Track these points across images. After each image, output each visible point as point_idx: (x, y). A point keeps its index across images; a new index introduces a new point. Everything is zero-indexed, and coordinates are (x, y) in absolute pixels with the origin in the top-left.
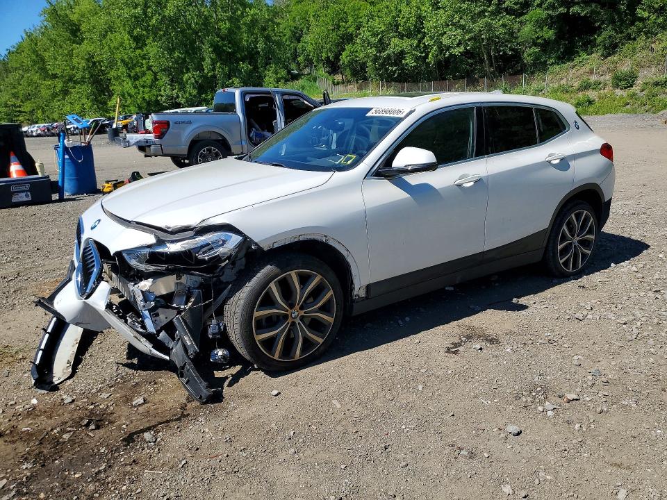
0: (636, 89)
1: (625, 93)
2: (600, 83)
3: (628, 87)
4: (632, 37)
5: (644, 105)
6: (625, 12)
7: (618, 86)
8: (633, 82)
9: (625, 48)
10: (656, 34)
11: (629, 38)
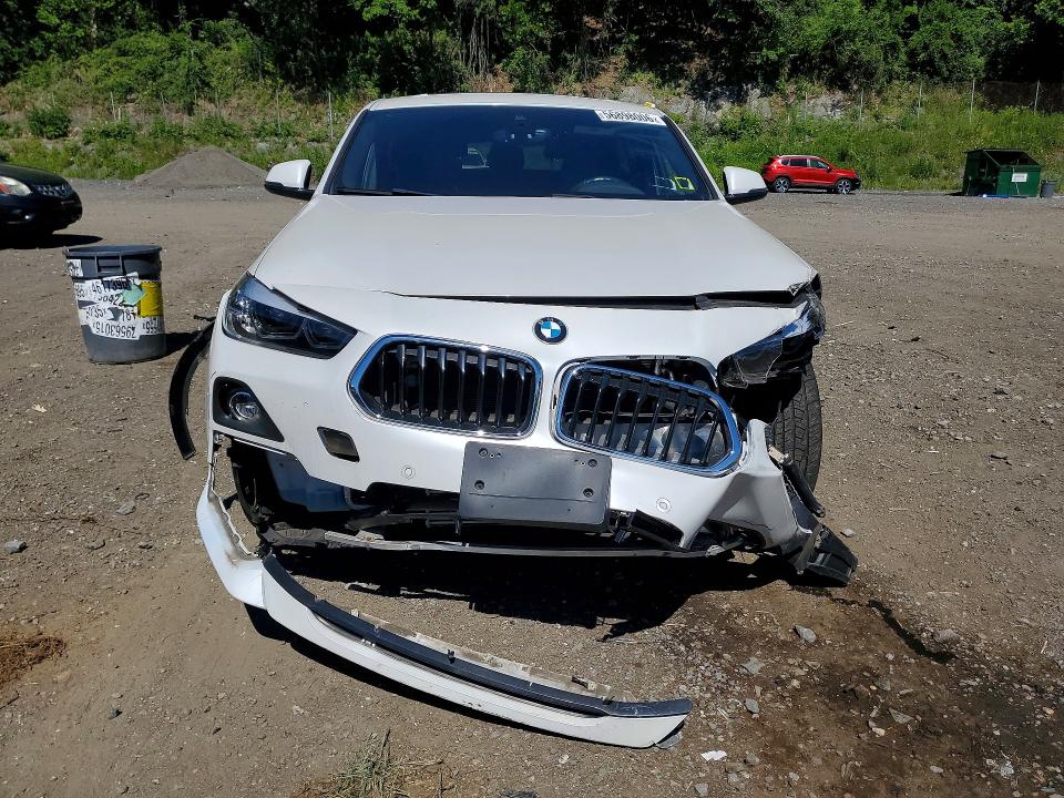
0: (75, 139)
1: (60, 145)
2: (8, 127)
3: (60, 136)
4: (38, 54)
5: (100, 166)
6: (16, 12)
7: (42, 133)
8: (66, 127)
9: (31, 73)
10: (78, 55)
11: (32, 55)
